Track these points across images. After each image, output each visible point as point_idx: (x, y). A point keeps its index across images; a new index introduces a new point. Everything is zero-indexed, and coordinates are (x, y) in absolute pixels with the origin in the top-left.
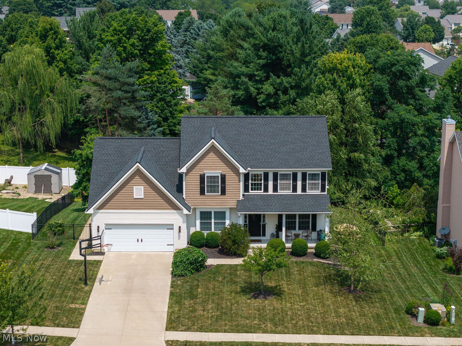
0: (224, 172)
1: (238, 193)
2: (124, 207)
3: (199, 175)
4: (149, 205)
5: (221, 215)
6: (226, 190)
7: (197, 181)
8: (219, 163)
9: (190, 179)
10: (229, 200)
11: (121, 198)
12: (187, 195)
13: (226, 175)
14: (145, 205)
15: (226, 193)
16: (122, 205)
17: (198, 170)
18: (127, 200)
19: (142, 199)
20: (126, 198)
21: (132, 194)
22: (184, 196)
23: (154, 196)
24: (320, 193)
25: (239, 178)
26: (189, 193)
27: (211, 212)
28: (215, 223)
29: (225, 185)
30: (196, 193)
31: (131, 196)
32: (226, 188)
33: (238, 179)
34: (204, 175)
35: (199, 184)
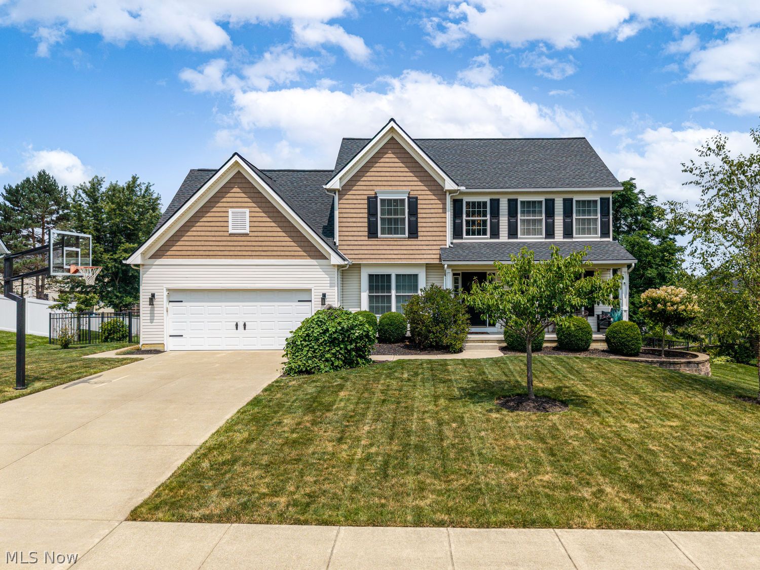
0: (415, 193)
1: (441, 234)
2: (207, 253)
3: (366, 197)
4: (261, 249)
5: (408, 281)
6: (419, 229)
7: (363, 211)
8: (405, 174)
9: (347, 206)
10: (425, 247)
11: (203, 234)
12: (342, 238)
13: (419, 197)
14: (253, 248)
15: (419, 234)
16: (204, 248)
17: (364, 188)
18: (214, 239)
19: (246, 235)
20: (213, 234)
21: (225, 224)
22: (337, 240)
23: (270, 229)
24: (599, 240)
25: (444, 204)
26: (347, 234)
27: (389, 276)
28: (397, 296)
29: (417, 218)
30: (360, 234)
31: (224, 229)
32: (419, 225)
33: (441, 206)
34: (376, 197)
35: (366, 215)
